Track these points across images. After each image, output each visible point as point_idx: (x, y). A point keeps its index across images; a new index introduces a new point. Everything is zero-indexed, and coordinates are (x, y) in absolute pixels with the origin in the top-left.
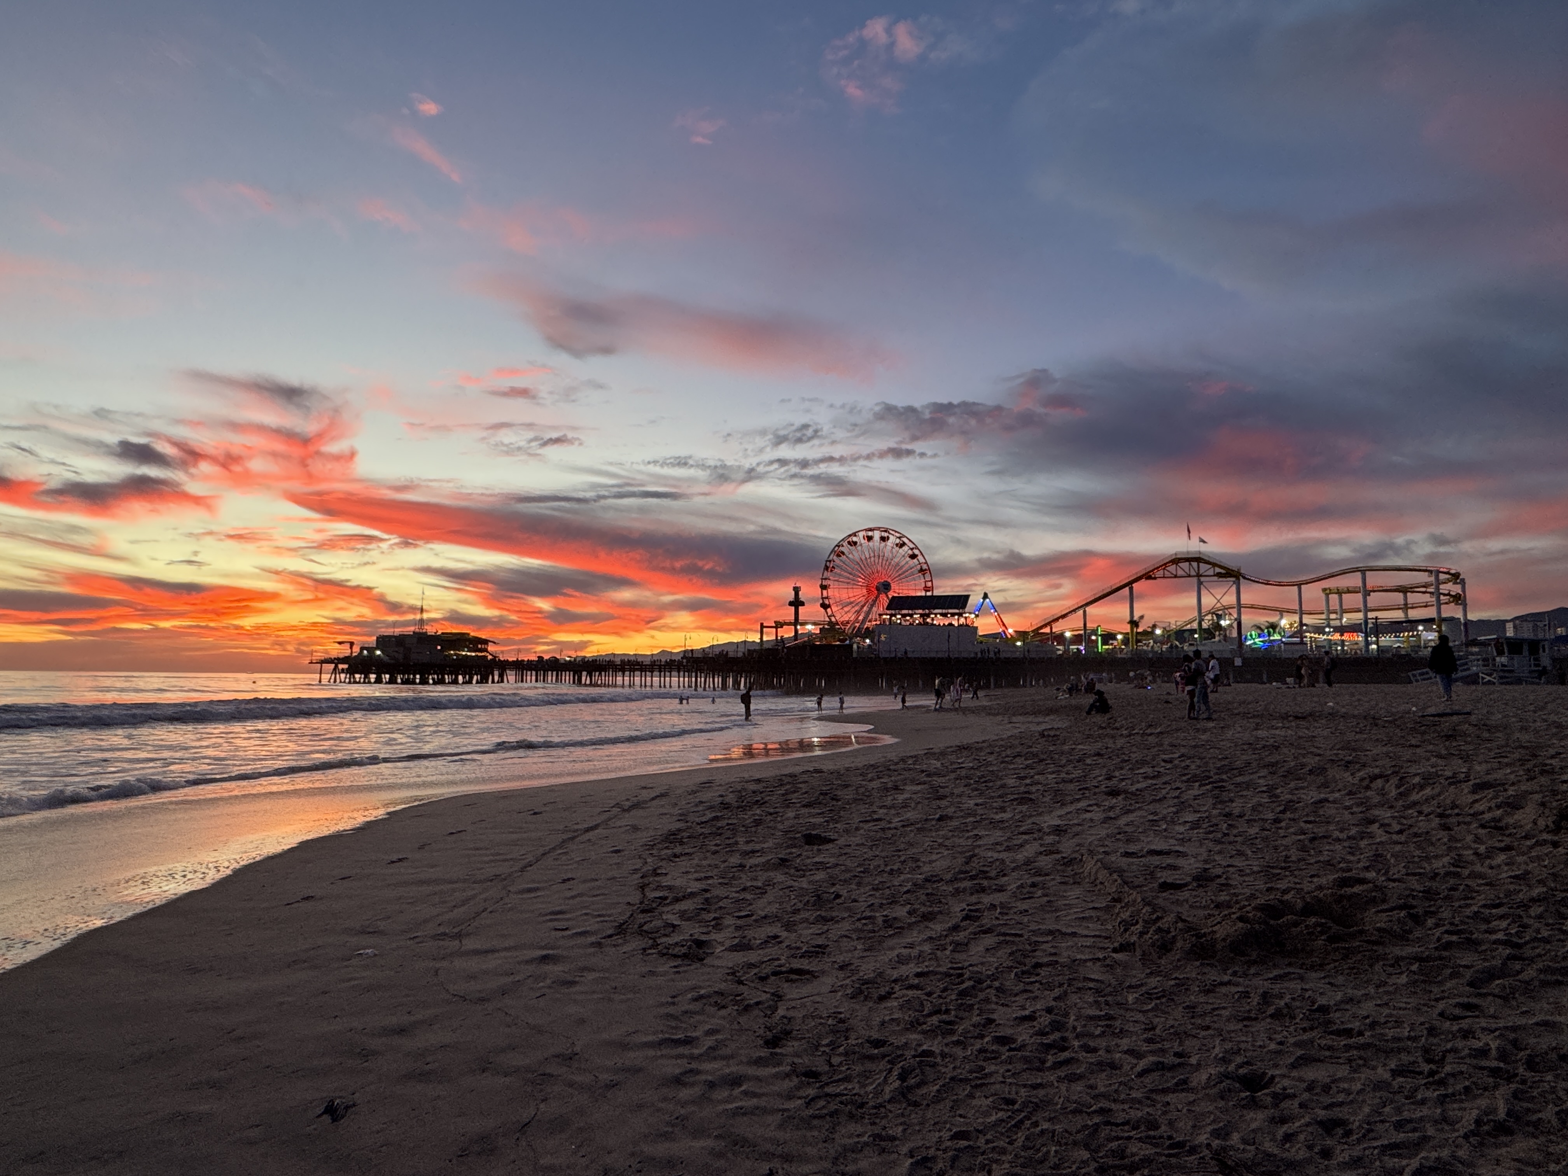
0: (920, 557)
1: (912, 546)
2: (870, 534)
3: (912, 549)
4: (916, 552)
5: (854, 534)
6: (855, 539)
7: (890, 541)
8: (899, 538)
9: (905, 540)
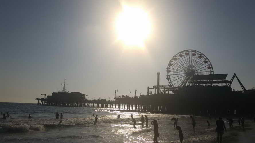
0: (209, 62)
1: (205, 58)
2: (188, 52)
3: (205, 59)
4: (207, 60)
5: (181, 52)
6: (181, 54)
7: (196, 55)
8: (200, 54)
9: (203, 56)
